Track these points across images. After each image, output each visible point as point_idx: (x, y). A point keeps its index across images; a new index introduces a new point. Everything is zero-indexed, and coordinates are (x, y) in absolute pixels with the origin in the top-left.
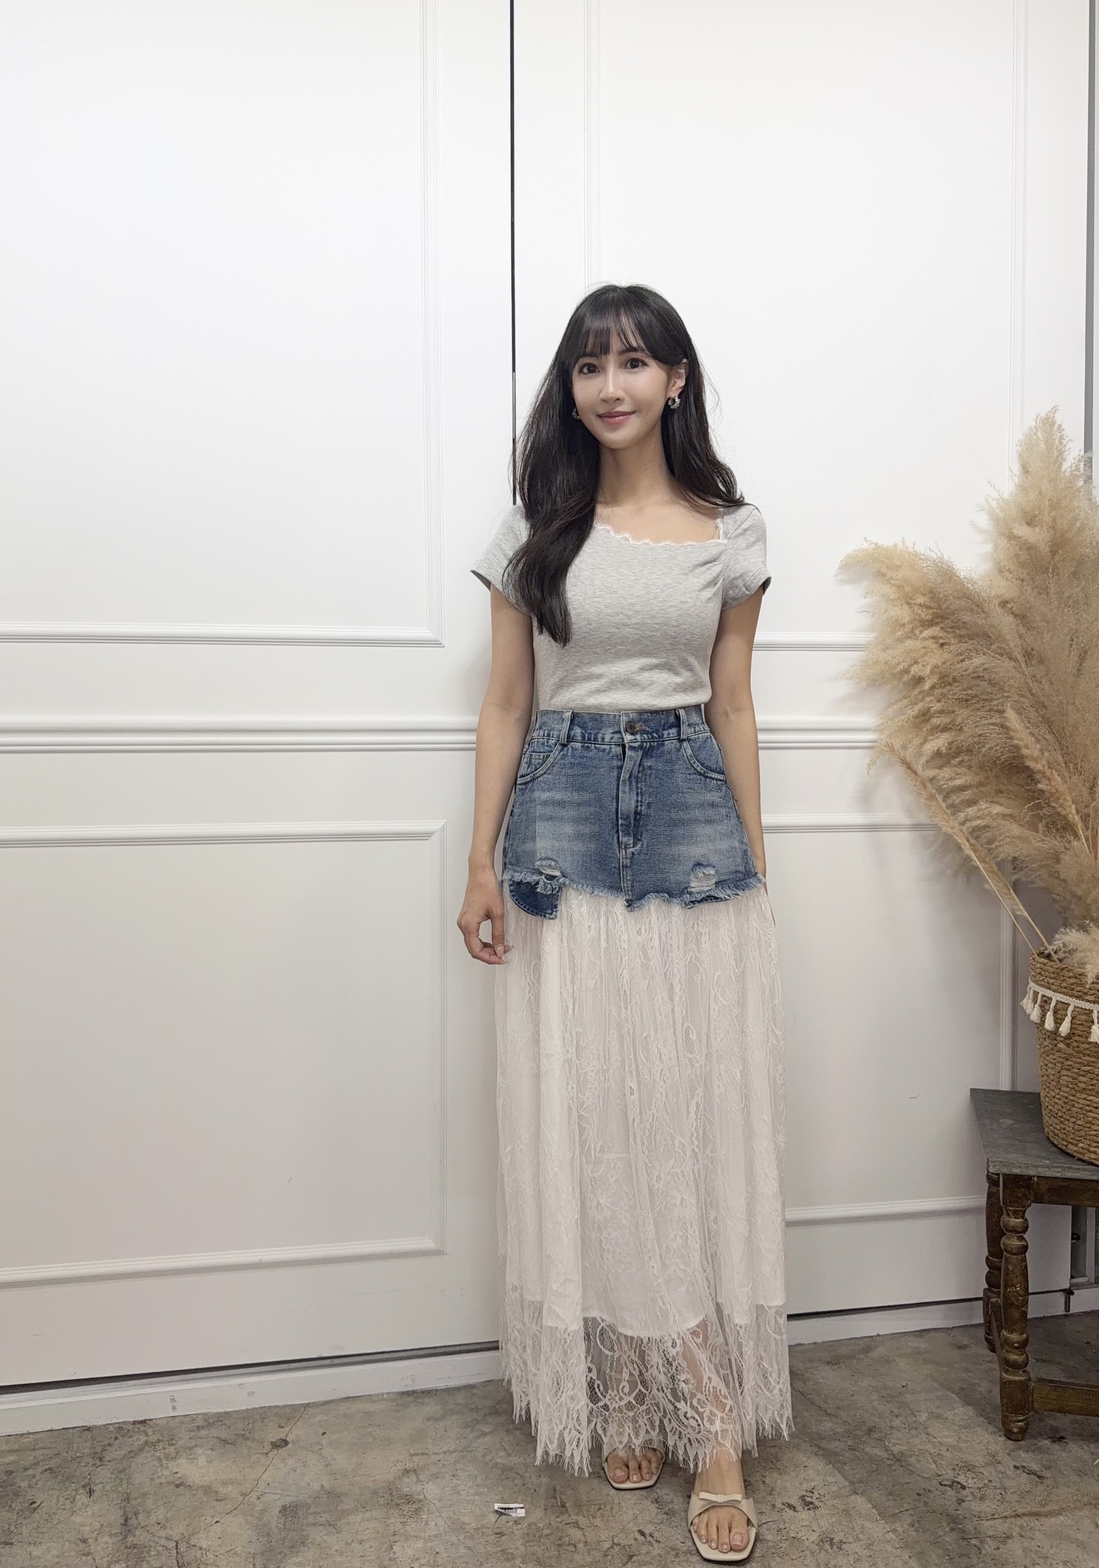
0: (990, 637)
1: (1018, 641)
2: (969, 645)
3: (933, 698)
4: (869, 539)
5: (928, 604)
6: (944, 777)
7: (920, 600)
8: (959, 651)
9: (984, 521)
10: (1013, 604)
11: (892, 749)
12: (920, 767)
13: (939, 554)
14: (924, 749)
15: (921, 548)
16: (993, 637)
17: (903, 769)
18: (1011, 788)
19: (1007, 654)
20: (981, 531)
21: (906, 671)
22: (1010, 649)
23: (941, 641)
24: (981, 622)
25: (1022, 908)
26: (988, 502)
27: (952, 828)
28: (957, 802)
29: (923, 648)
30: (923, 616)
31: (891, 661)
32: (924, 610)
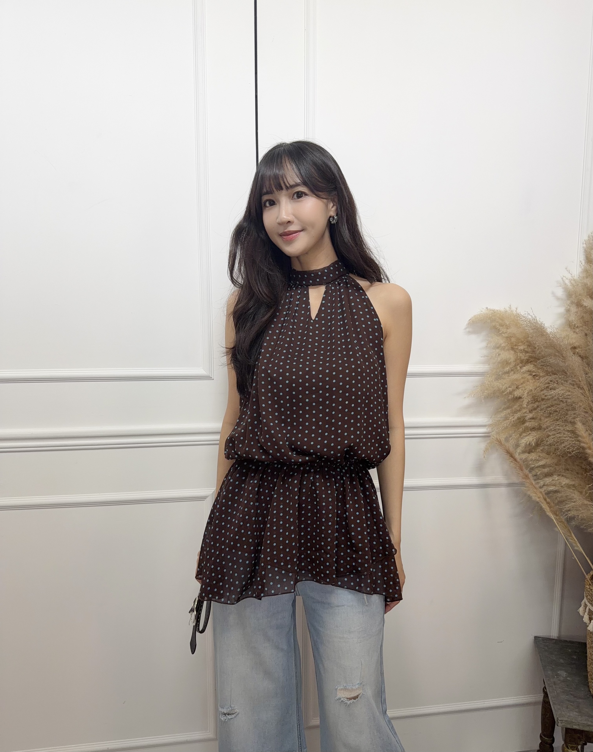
0: (566, 373)
1: (584, 376)
2: (553, 377)
3: (527, 410)
4: (489, 308)
5: (526, 349)
6: (532, 460)
7: (522, 348)
8: (546, 381)
9: (560, 292)
10: (580, 349)
11: (500, 442)
12: (518, 454)
13: (533, 316)
14: (520, 442)
15: (522, 311)
16: (568, 374)
17: (507, 457)
18: (574, 467)
19: (577, 384)
20: (558, 299)
21: (511, 393)
22: (580, 381)
23: (534, 374)
24: (561, 364)
25: (579, 545)
26: (563, 280)
27: (539, 498)
28: (538, 474)
29: (522, 378)
30: (523, 358)
31: (502, 387)
32: (524, 354)
